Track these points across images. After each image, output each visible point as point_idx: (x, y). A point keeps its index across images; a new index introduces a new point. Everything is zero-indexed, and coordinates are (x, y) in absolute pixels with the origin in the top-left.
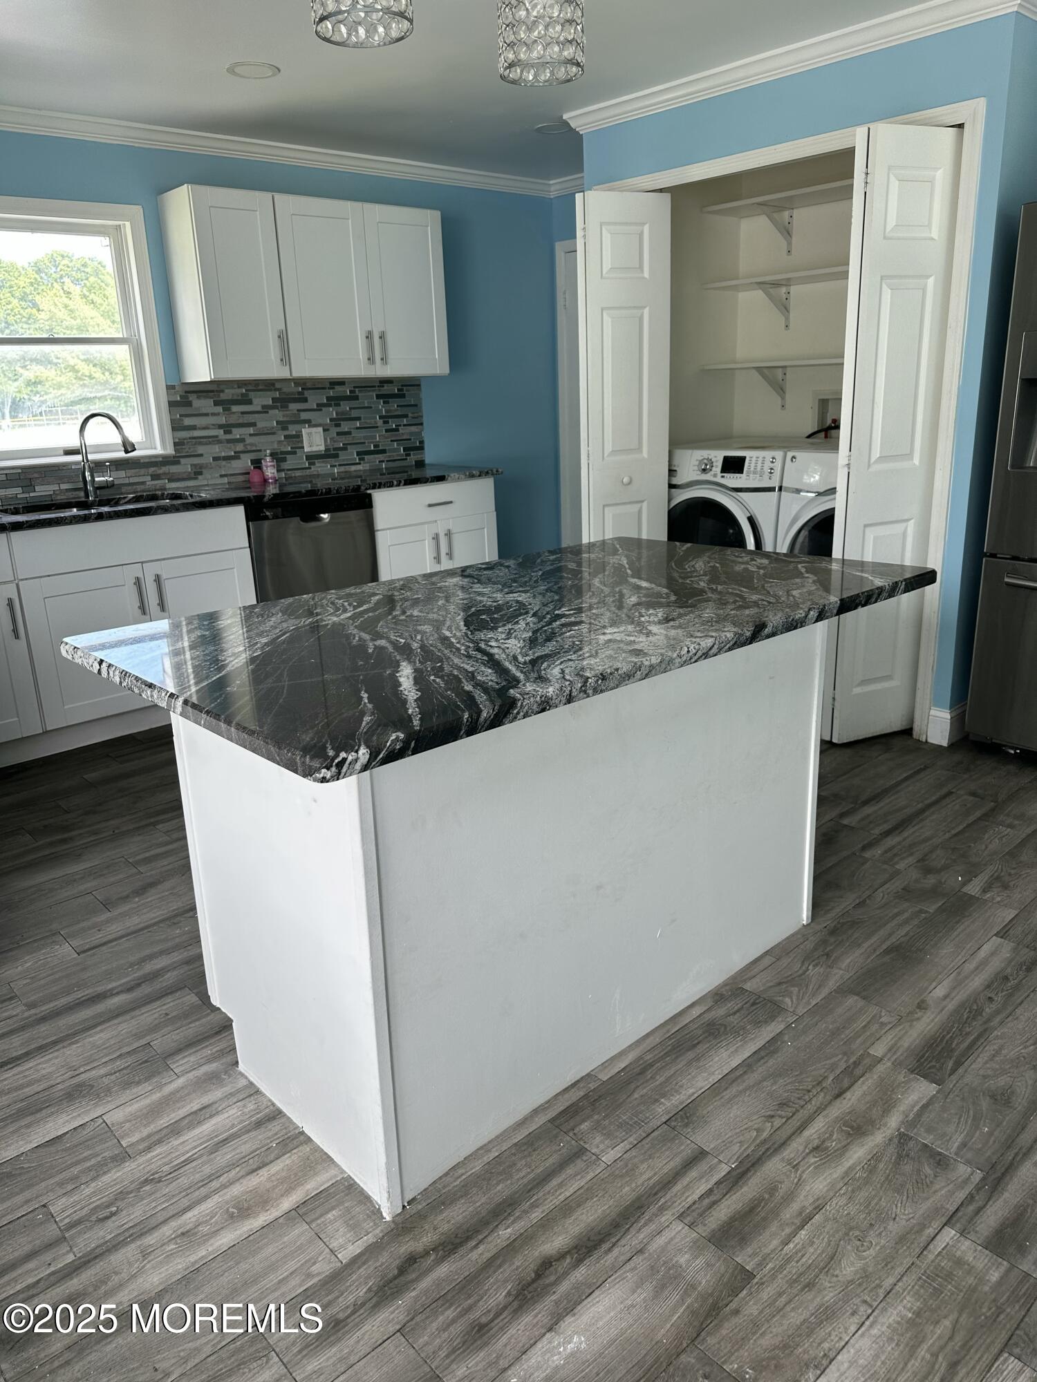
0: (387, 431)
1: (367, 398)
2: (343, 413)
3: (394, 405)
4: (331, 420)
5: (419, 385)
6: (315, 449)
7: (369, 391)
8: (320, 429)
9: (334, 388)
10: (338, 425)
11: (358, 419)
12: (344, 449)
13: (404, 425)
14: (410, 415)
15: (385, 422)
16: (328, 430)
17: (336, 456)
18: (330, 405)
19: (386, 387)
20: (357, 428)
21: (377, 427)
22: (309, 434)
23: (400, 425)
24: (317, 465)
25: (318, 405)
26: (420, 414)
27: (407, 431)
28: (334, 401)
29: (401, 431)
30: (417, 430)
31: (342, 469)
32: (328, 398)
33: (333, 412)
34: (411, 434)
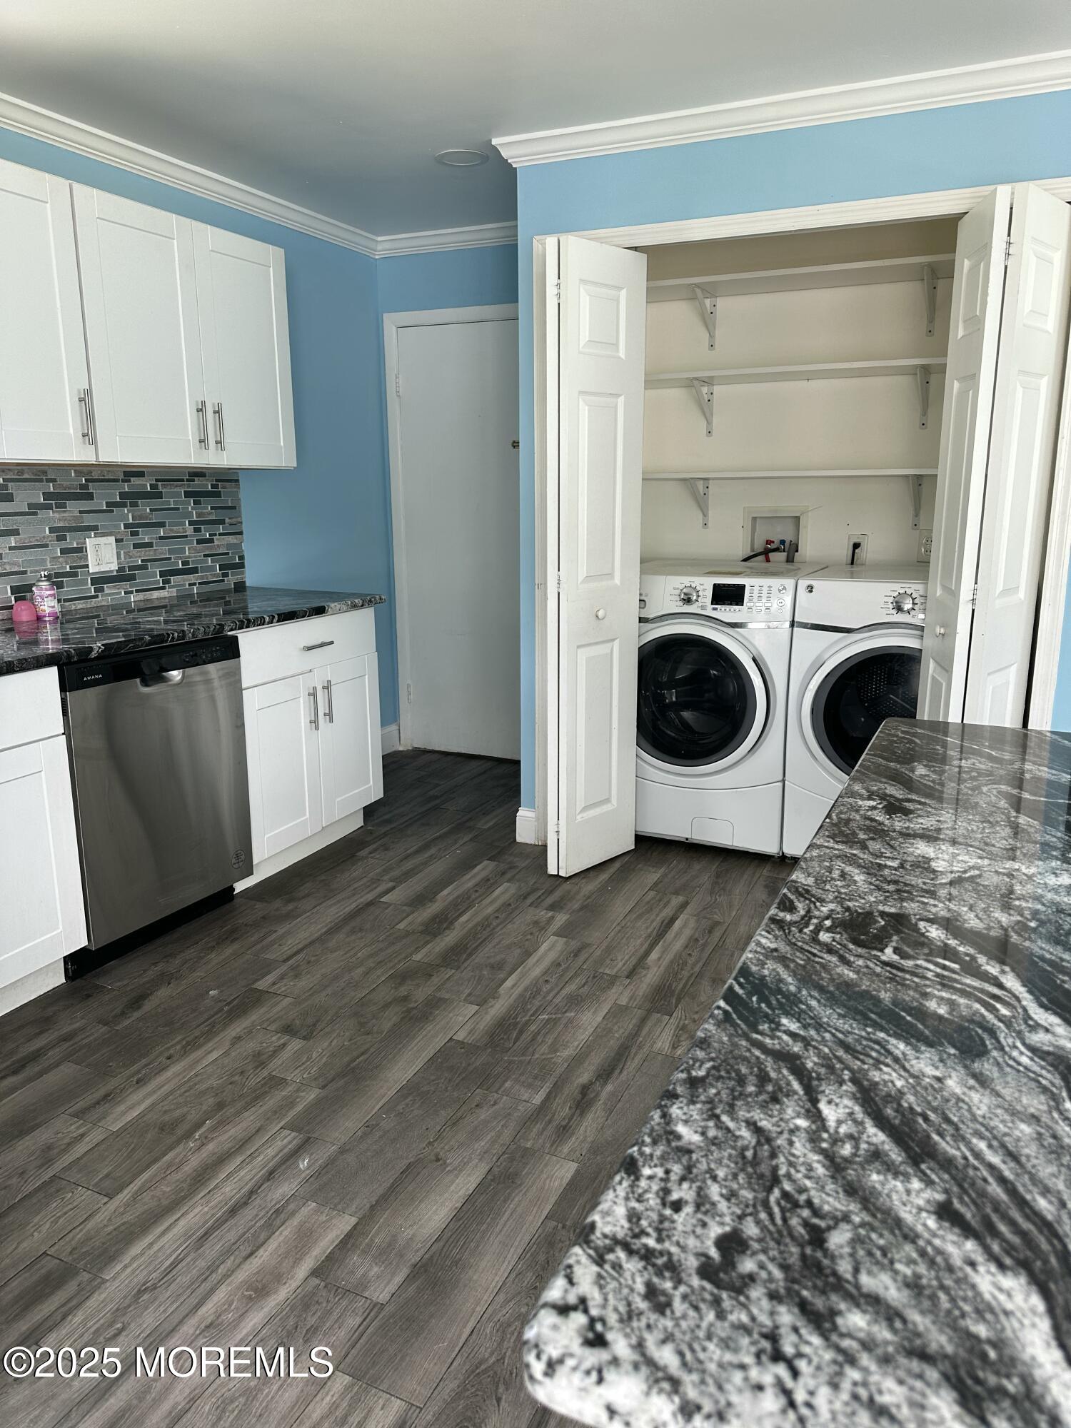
0: (199, 542)
1: (174, 495)
2: (141, 517)
3: (207, 507)
4: (126, 526)
5: (237, 481)
6: (104, 568)
7: (177, 486)
8: (112, 539)
9: (129, 481)
10: (134, 534)
11: (162, 525)
12: (143, 567)
13: (220, 534)
14: (227, 520)
15: (197, 530)
16: (121, 540)
17: (132, 578)
18: (124, 505)
19: (197, 481)
20: (161, 538)
21: (186, 536)
22: (97, 547)
23: (215, 535)
24: (107, 591)
25: (108, 504)
26: (239, 520)
27: (225, 543)
28: (131, 498)
29: (216, 543)
30: (235, 541)
31: (141, 596)
32: (122, 495)
33: (129, 515)
34: (229, 546)
